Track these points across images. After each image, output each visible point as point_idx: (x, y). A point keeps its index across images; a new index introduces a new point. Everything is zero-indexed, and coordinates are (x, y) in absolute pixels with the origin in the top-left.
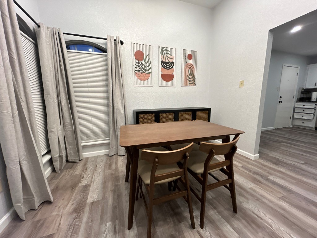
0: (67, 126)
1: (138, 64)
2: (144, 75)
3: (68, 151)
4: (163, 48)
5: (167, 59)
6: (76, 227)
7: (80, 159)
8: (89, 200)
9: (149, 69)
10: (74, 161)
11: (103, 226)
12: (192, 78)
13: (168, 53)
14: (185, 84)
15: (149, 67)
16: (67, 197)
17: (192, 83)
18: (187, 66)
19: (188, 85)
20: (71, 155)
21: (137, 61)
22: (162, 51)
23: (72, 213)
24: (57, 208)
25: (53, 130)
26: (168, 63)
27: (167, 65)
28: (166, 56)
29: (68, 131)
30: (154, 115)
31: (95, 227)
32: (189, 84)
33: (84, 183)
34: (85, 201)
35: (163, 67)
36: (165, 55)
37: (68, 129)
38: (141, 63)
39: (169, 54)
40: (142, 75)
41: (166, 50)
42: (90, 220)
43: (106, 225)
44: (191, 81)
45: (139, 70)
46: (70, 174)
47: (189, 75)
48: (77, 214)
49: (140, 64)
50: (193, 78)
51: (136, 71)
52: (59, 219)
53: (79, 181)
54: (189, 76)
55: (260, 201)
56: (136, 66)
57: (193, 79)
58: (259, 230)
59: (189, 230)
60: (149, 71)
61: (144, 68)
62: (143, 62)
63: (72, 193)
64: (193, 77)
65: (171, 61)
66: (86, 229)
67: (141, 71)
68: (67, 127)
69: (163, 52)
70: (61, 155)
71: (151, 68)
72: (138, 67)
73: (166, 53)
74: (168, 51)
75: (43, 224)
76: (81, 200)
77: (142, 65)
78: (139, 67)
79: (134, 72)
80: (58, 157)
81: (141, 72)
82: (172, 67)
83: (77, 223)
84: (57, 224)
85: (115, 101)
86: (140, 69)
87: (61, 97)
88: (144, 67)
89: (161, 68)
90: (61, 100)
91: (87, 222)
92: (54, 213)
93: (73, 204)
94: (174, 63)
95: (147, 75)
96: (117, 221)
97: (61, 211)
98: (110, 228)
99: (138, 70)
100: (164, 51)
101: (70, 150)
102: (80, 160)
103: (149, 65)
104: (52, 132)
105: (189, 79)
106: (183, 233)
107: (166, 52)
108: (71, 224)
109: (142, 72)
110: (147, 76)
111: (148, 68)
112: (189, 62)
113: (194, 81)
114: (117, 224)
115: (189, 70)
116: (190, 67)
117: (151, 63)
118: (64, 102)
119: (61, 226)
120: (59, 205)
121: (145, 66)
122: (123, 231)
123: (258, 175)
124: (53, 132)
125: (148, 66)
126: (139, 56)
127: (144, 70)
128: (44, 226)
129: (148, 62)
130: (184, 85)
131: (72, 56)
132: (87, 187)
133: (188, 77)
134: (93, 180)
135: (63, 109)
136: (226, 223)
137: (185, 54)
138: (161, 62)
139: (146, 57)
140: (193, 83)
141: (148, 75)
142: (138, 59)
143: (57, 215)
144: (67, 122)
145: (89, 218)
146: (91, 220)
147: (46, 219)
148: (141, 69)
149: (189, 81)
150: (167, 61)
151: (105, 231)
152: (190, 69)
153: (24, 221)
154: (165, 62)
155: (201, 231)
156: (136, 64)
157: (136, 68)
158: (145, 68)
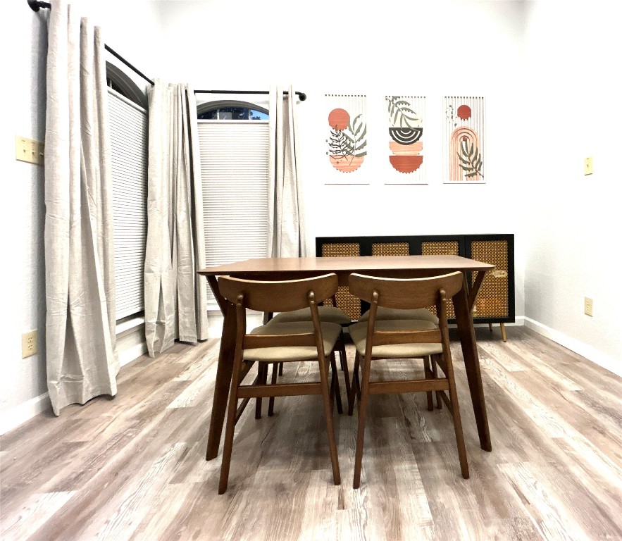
0: (184, 265)
1: (335, 138)
2: (350, 160)
3: (180, 318)
4: (395, 98)
5: (403, 120)
6: (125, 439)
7: (202, 339)
8: (173, 405)
9: (361, 147)
10: (188, 341)
11: (168, 446)
12: (473, 160)
13: (406, 109)
14: (454, 177)
15: (362, 141)
16: (142, 393)
17: (472, 175)
18: (456, 134)
19: (462, 179)
20: (185, 328)
21: (334, 131)
22: (392, 105)
23: (133, 419)
24: (116, 407)
25: (152, 268)
26: (406, 130)
27: (406, 135)
28: (402, 115)
29: (184, 276)
30: (357, 245)
31: (155, 445)
32: (465, 178)
33: (184, 377)
34: (166, 405)
35: (394, 139)
36: (400, 114)
37: (185, 270)
38: (344, 134)
39: (409, 110)
40: (344, 159)
41: (402, 102)
42: (153, 434)
43: (173, 446)
44: (469, 169)
45: (339, 149)
46: (170, 361)
47: (464, 153)
48: (139, 421)
49: (339, 137)
50: (475, 163)
51: (331, 151)
52: (108, 423)
53: (178, 374)
54: (464, 157)
55: (560, 468)
56: (331, 142)
57: (476, 165)
58: (496, 520)
59: (325, 484)
60: (361, 151)
61: (348, 146)
62: (346, 131)
63: (154, 389)
64: (475, 158)
65: (414, 125)
66: (137, 445)
67: (343, 151)
68: (184, 268)
69: (393, 107)
70: (162, 321)
71: (365, 144)
72: (334, 143)
73: (403, 109)
74: (406, 103)
75: (79, 426)
76: (160, 403)
77: (345, 139)
78: (338, 144)
79: (327, 153)
80: (154, 324)
81: (341, 154)
82: (418, 139)
83: (130, 434)
84: (100, 430)
85: (279, 216)
86: (340, 146)
87: (178, 207)
88: (348, 142)
89: (390, 143)
90: (178, 213)
91: (147, 435)
92: (106, 415)
93: (142, 407)
94: (421, 130)
95: (356, 159)
96: (197, 443)
97: (119, 413)
98: (177, 452)
99: (336, 149)
100: (395, 103)
101: (184, 316)
102: (200, 341)
103: (362, 137)
104: (150, 271)
105: (464, 165)
106: (307, 487)
107: (401, 106)
108: (121, 434)
109: (345, 152)
110: (355, 162)
111: (358, 144)
112: (461, 123)
113: (479, 169)
114: (193, 447)
115: (464, 143)
116: (466, 134)
117: (365, 132)
118: (183, 217)
119: (103, 434)
120: (121, 404)
121: (351, 140)
122: (197, 460)
123: (611, 415)
124: (153, 272)
125: (359, 140)
126: (339, 119)
127: (349, 150)
128: (80, 429)
129: (358, 131)
130: (451, 179)
131: (205, 131)
132: (184, 384)
133: (461, 158)
134: (201, 376)
135: (179, 230)
136: (422, 491)
137: (450, 106)
138: (391, 129)
139: (355, 121)
140: (475, 174)
141: (360, 159)
142: (336, 128)
143: (109, 417)
144: (184, 258)
145: (153, 430)
146: (156, 433)
147: (88, 420)
148: (342, 148)
149: (465, 169)
150: (404, 126)
151: (166, 453)
152: (465, 140)
153: (57, 416)
154: (399, 129)
155: (349, 491)
156: (333, 138)
157: (330, 145)
158: (352, 145)
